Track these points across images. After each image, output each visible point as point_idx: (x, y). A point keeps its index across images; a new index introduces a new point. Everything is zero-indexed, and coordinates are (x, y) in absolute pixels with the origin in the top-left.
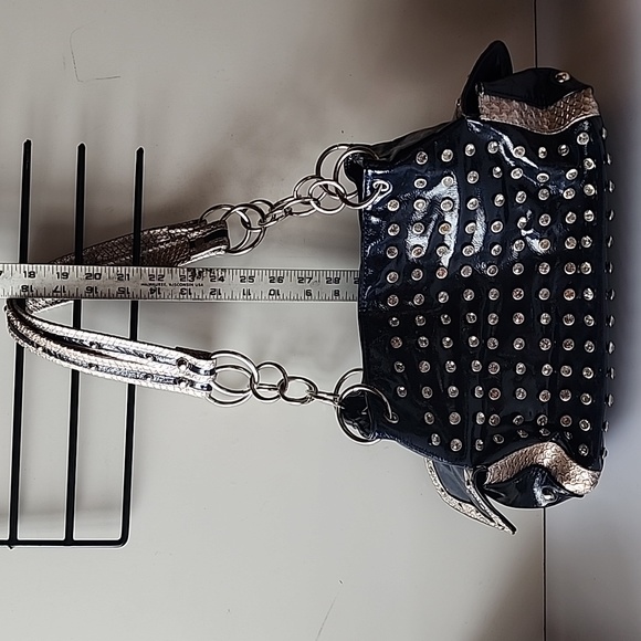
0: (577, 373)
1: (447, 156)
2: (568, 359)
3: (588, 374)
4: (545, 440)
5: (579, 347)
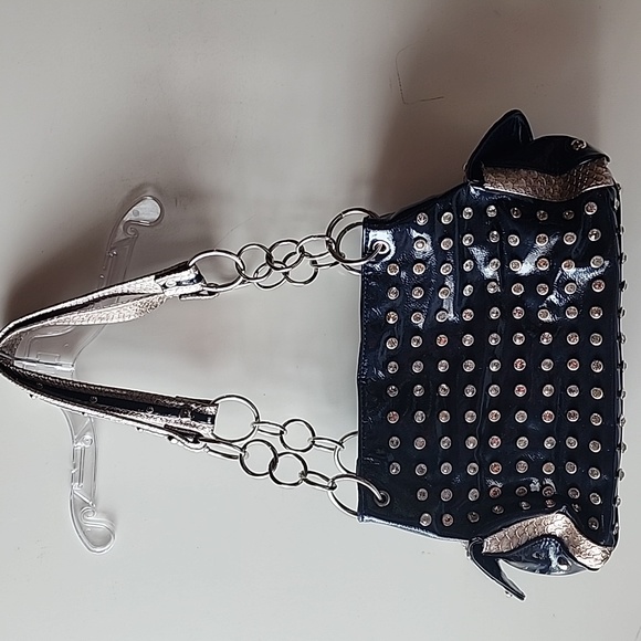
0: (583, 446)
1: (447, 218)
2: (573, 431)
3: (595, 448)
4: (551, 511)
5: (585, 419)
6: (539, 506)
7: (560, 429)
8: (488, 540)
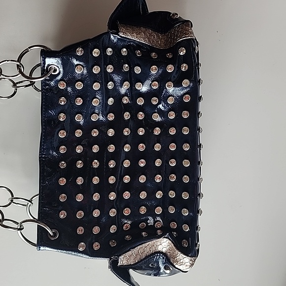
0: (179, 196)
1: (96, 53)
2: (173, 187)
3: (185, 196)
4: (160, 237)
5: (179, 179)
6: (153, 234)
7: (165, 186)
8: (121, 257)
